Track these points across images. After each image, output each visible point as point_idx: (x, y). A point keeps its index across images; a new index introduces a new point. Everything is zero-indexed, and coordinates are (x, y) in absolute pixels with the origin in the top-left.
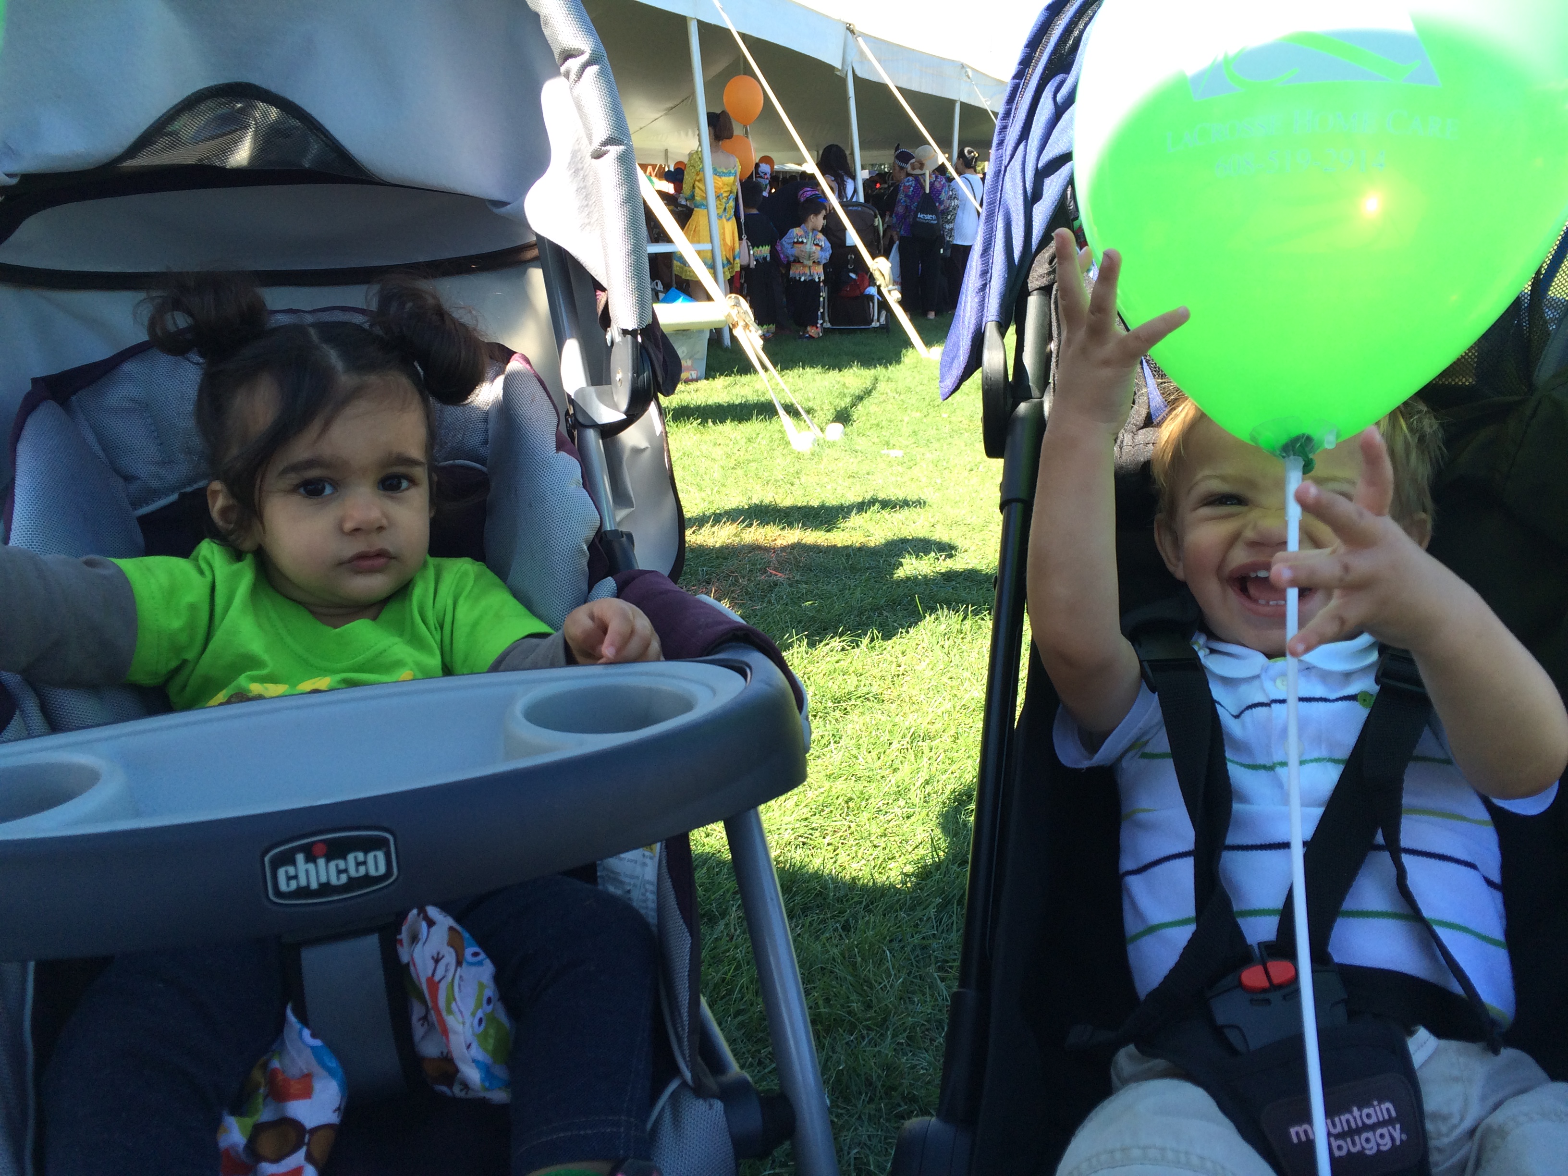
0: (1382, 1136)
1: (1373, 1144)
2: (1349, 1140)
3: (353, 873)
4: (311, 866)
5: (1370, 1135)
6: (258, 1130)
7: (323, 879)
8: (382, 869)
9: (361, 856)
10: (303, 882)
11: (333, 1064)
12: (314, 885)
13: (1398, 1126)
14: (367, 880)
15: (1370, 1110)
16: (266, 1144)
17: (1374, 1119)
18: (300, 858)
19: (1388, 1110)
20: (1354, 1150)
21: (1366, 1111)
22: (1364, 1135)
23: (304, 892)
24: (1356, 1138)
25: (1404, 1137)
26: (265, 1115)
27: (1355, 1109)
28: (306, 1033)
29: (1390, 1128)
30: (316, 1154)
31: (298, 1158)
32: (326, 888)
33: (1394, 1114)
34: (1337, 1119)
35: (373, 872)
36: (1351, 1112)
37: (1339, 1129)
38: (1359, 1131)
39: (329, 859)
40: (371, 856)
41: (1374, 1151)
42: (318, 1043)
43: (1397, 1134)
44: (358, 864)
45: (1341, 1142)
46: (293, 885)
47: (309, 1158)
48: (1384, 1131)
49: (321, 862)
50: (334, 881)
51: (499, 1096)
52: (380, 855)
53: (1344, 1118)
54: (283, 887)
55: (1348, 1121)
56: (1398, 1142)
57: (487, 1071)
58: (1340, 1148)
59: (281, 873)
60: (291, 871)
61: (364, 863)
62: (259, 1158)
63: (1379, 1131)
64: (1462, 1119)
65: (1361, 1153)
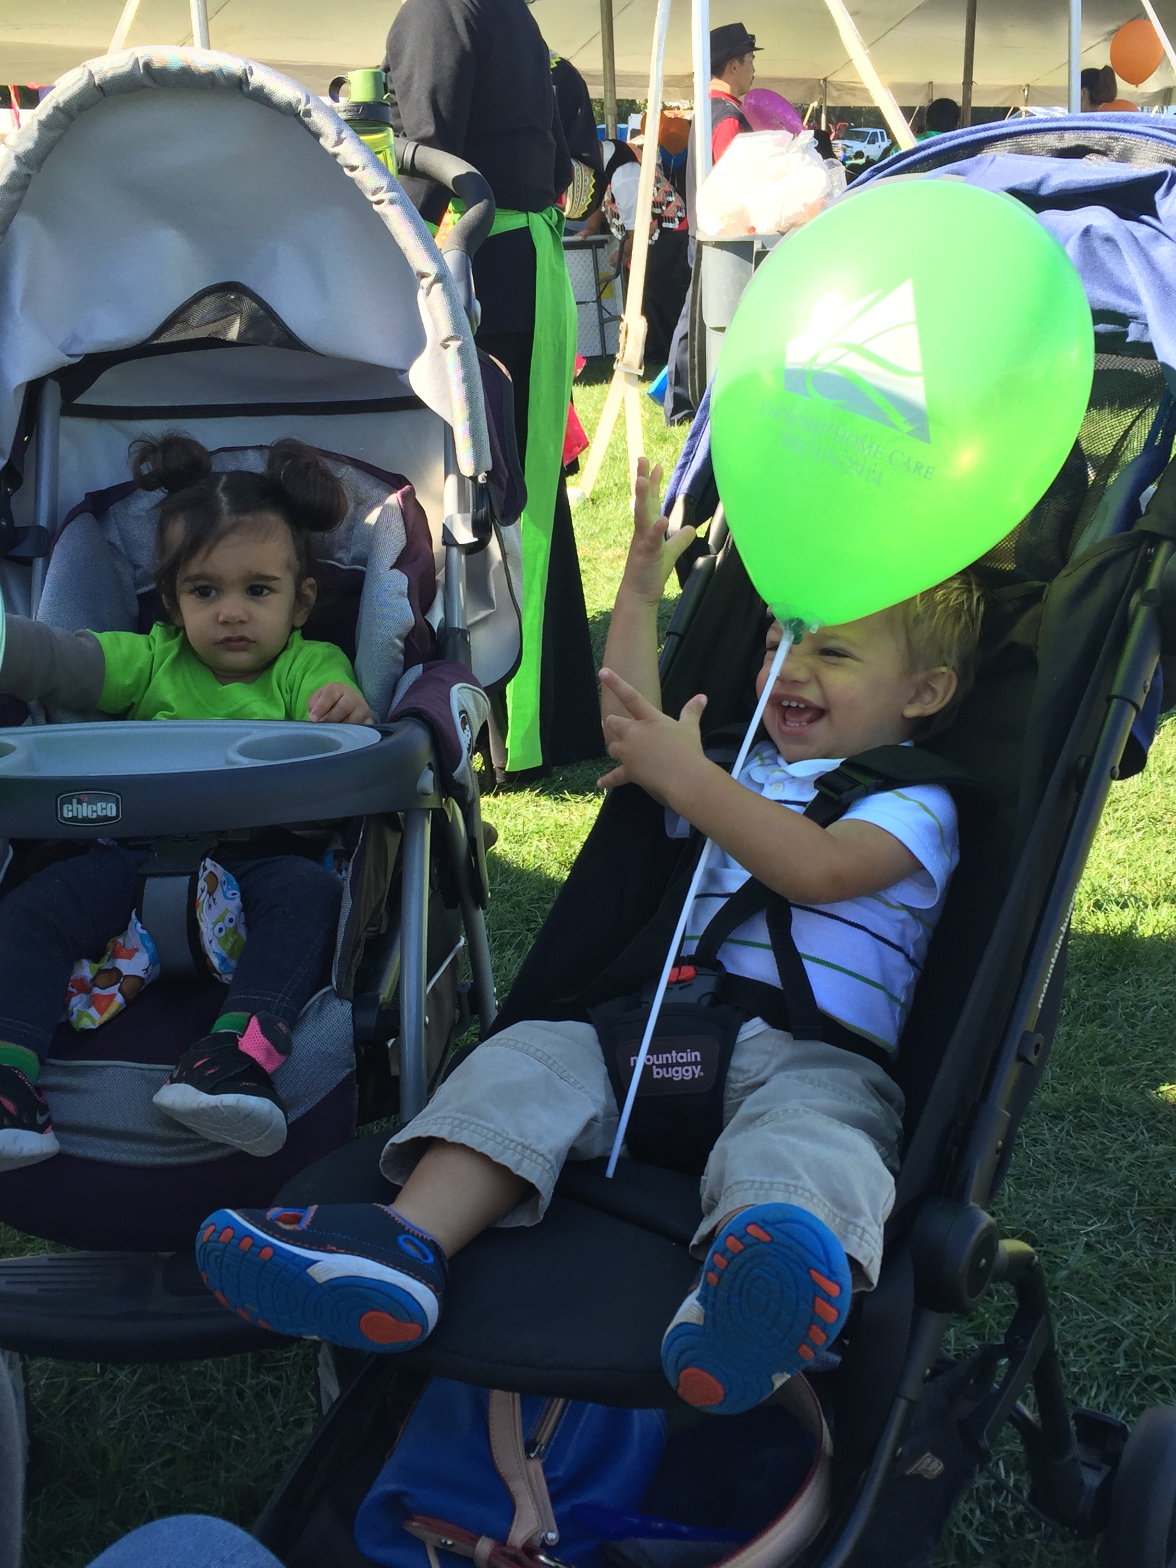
0: (687, 1071)
1: (680, 1074)
2: (665, 1069)
3: (99, 813)
4: (79, 806)
5: (679, 1069)
6: (101, 971)
7: (85, 815)
8: (114, 814)
9: (104, 805)
10: (75, 815)
11: (150, 945)
12: (80, 817)
13: (699, 1067)
14: (106, 818)
15: (684, 1055)
16: (101, 980)
17: (685, 1060)
18: (75, 801)
19: (696, 1056)
20: (666, 1076)
21: (681, 1054)
22: (675, 1068)
23: (74, 819)
24: (670, 1069)
25: (702, 1074)
26: (105, 965)
27: (674, 1052)
28: (139, 925)
29: (694, 1067)
30: (124, 988)
31: (115, 989)
32: (86, 820)
33: (699, 1059)
34: (660, 1056)
35: (109, 814)
36: (671, 1053)
37: (660, 1062)
38: (673, 1065)
39: (89, 803)
40: (109, 805)
41: (680, 1078)
42: (144, 932)
43: (697, 1072)
44: (102, 809)
45: (660, 1070)
46: (70, 815)
47: (120, 990)
48: (689, 1068)
49: (85, 804)
50: (90, 816)
51: (227, 978)
52: (114, 806)
53: (665, 1056)
54: (65, 815)
55: (667, 1058)
56: (696, 1076)
57: (223, 961)
58: (658, 1073)
59: (65, 807)
60: (70, 807)
61: (105, 809)
62: (95, 985)
63: (686, 1068)
64: (757, 1075)
65: (671, 1079)
